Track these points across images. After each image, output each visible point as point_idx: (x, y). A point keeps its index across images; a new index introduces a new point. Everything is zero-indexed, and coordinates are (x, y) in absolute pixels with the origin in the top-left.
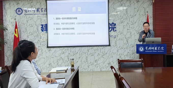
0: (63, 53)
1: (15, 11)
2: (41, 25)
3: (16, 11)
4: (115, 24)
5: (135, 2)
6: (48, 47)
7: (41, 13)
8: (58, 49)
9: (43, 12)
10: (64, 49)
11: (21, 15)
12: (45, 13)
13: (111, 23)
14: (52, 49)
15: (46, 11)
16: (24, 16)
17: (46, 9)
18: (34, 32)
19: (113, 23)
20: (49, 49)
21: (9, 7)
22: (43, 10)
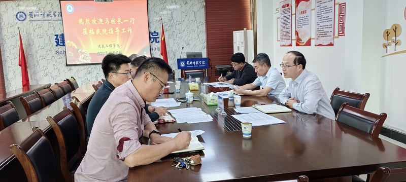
0: (90, 73)
1: (15, 16)
2: (55, 35)
3: (17, 16)
4: (158, 33)
5: (183, 4)
6: (67, 65)
7: (54, 18)
8: (82, 67)
9: (57, 18)
10: (90, 68)
11: (24, 22)
12: (60, 18)
13: (152, 31)
14: (73, 67)
15: (61, 16)
16: (30, 22)
17: (61, 12)
18: (45, 45)
19: (155, 32)
20: (69, 67)
21: (6, 11)
22: (57, 14)
